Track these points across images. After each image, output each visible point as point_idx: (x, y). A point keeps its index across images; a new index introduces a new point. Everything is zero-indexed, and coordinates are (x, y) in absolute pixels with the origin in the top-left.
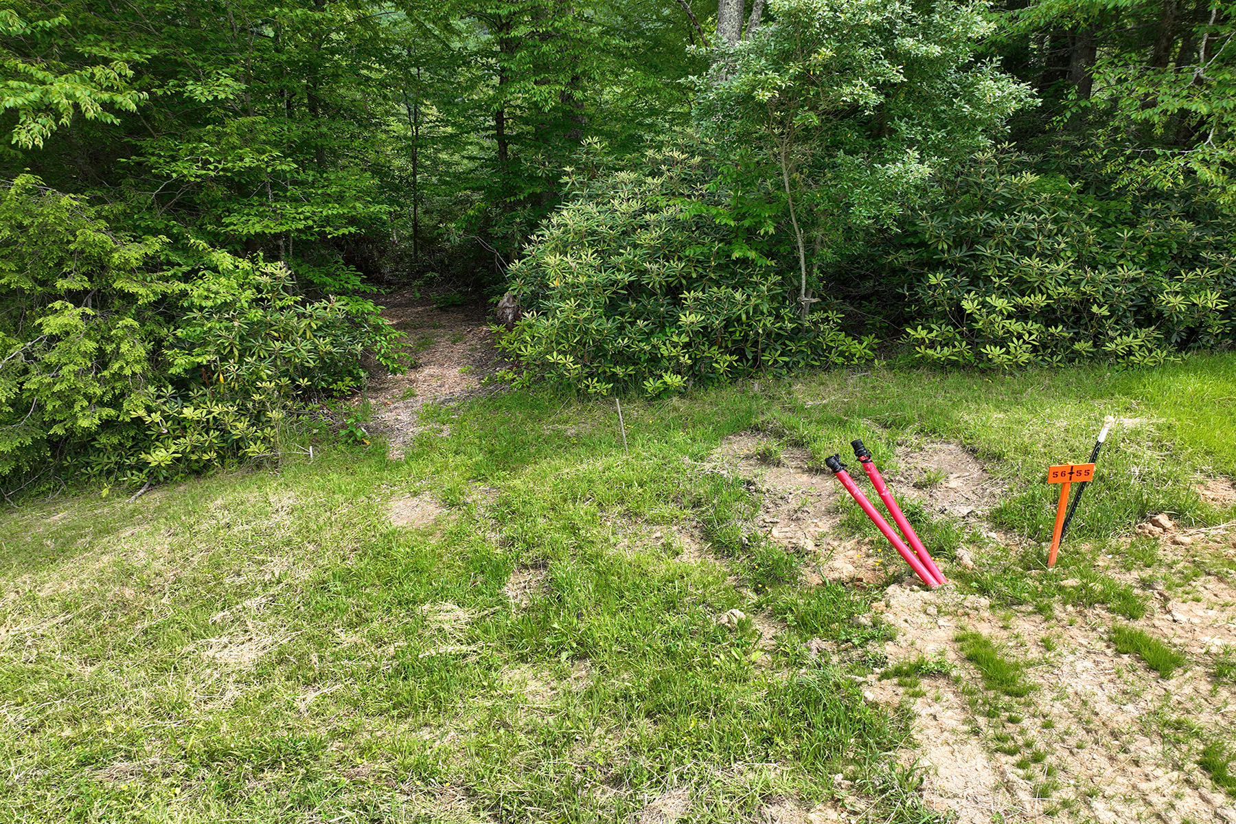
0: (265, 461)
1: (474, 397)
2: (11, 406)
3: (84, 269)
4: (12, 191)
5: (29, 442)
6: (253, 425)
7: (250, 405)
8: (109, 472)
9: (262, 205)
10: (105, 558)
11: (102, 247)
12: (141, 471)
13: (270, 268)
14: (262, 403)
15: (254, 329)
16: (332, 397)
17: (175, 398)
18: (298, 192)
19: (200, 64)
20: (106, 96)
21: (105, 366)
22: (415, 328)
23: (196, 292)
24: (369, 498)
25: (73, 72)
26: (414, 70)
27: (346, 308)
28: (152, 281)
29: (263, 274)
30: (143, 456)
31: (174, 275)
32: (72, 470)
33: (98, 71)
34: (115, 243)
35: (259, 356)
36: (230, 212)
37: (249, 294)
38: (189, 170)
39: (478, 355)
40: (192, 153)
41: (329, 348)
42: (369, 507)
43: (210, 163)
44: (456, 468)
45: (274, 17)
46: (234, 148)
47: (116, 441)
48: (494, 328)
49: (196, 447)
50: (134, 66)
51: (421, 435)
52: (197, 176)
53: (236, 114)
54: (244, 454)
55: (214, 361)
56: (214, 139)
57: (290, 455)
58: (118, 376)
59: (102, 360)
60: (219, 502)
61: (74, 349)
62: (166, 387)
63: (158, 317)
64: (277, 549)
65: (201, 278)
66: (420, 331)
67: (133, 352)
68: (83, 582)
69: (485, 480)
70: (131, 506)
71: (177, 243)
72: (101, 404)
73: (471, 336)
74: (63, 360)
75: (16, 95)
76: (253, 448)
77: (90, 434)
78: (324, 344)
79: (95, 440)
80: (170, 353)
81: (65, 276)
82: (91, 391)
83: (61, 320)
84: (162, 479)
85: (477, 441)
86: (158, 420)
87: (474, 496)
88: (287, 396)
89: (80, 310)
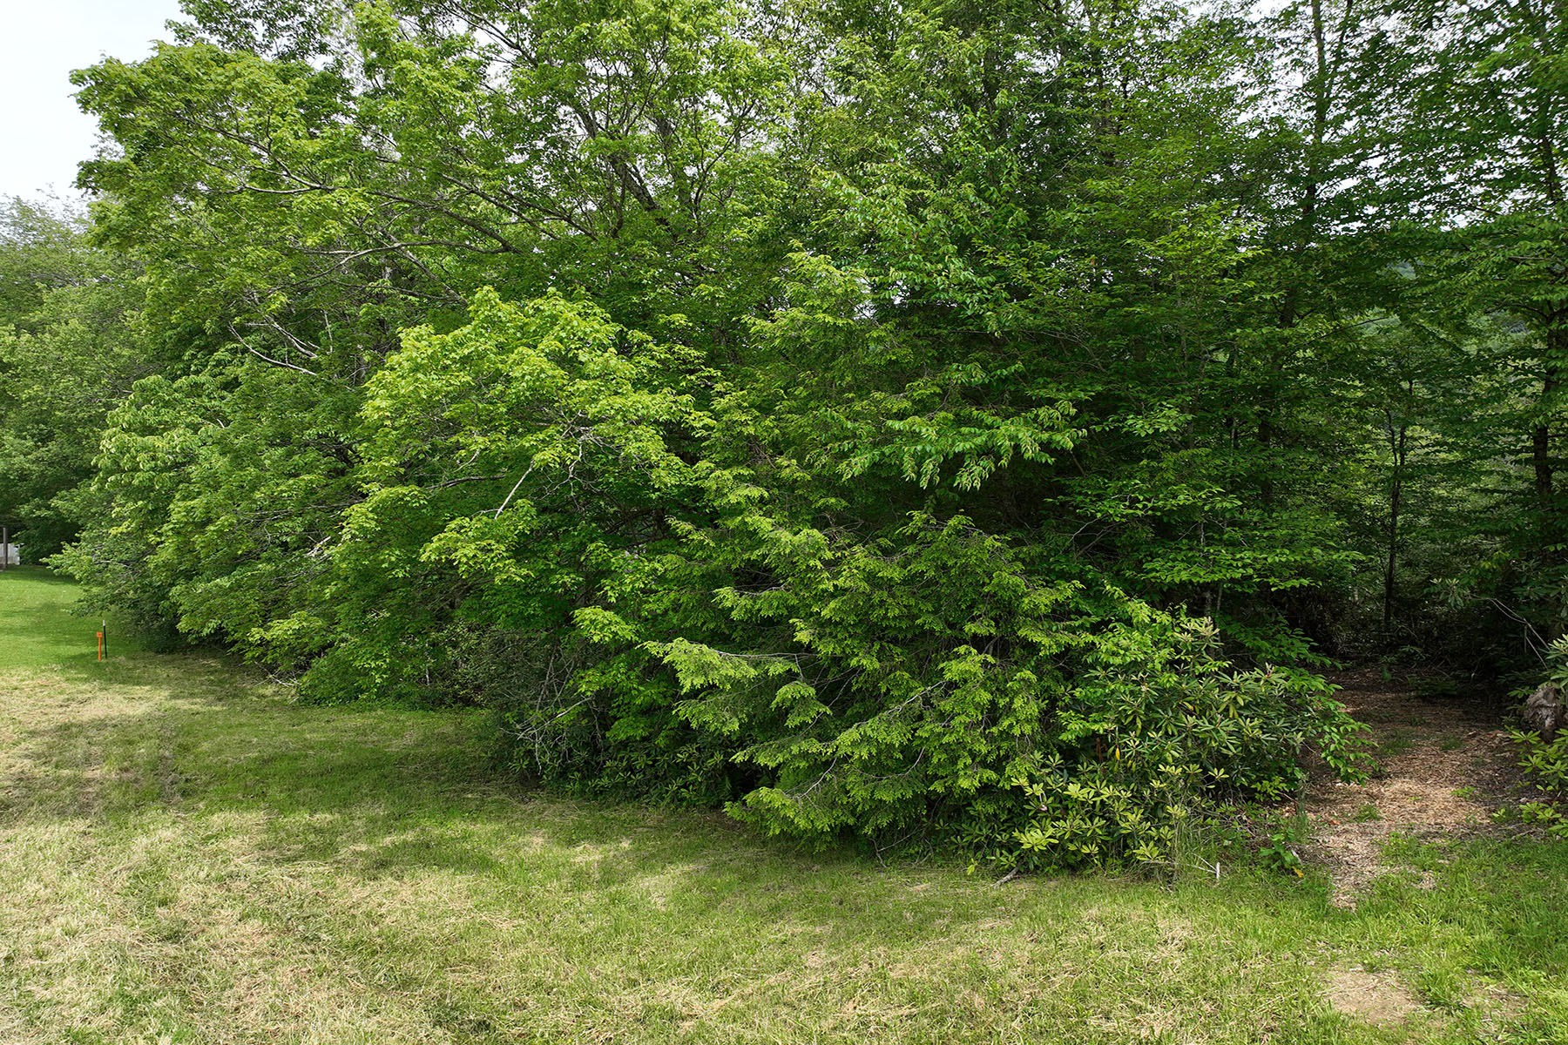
0: (1156, 871)
1: (1478, 837)
2: (902, 752)
3: (992, 614)
4: (945, 532)
5: (909, 795)
6: (1147, 820)
7: (1147, 793)
8: (978, 847)
9: (1191, 549)
10: (960, 950)
11: (1015, 591)
12: (1011, 852)
13: (1193, 624)
14: (1162, 792)
15: (1165, 698)
16: (1254, 800)
17: (1062, 770)
18: (1238, 535)
19: (1144, 396)
20: (1045, 436)
21: (995, 722)
22: (1381, 721)
23: (1105, 644)
24: (1298, 957)
25: (1019, 415)
26: (1405, 385)
27: (1287, 684)
28: (1057, 631)
29: (1183, 631)
30: (1016, 834)
31: (1082, 626)
32: (942, 836)
33: (1042, 412)
34: (1028, 587)
35: (1166, 732)
36: (1153, 556)
37: (1165, 653)
38: (1116, 510)
39: (1486, 773)
40: (1120, 491)
41: (1257, 733)
42: (1296, 970)
43: (1139, 502)
44: (1444, 944)
45: (1233, 339)
46: (1167, 484)
47: (991, 811)
48: (1518, 736)
49: (1076, 834)
50: (1077, 404)
51: (1386, 879)
52: (1123, 516)
53: (1175, 448)
54: (1131, 856)
55: (1113, 731)
56: (1147, 476)
57: (1190, 869)
58: (1007, 735)
59: (993, 714)
60: (1094, 912)
61: (969, 698)
62: (1054, 756)
63: (1056, 673)
64: (1161, 995)
65: (1111, 631)
66: (1389, 727)
67: (1027, 707)
68: (933, 973)
69: (1499, 976)
70: (994, 893)
71: (1092, 592)
72: (984, 764)
73: (1474, 742)
74: (957, 710)
75: (966, 440)
76: (1143, 849)
77: (966, 798)
78: (1252, 728)
79: (970, 805)
80: (1064, 715)
81: (973, 619)
82: (977, 747)
83: (963, 666)
84: (1032, 867)
85: (1483, 908)
86: (1038, 794)
87: (1478, 1000)
88: (1194, 789)
89: (982, 657)
